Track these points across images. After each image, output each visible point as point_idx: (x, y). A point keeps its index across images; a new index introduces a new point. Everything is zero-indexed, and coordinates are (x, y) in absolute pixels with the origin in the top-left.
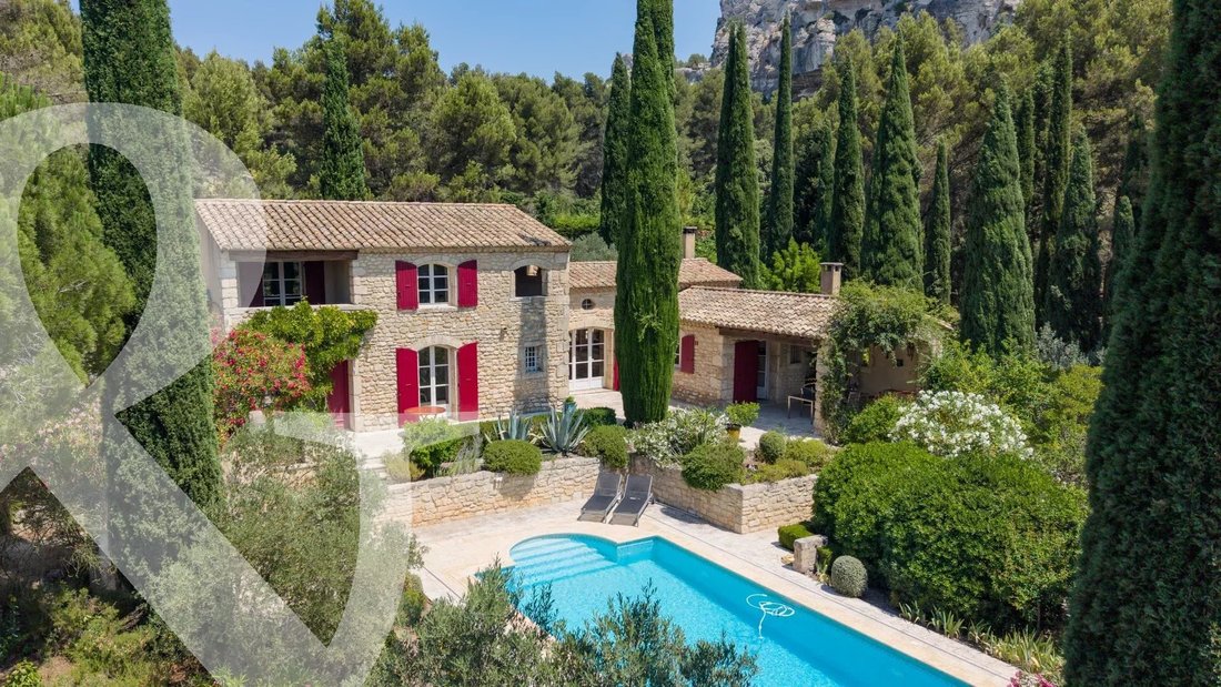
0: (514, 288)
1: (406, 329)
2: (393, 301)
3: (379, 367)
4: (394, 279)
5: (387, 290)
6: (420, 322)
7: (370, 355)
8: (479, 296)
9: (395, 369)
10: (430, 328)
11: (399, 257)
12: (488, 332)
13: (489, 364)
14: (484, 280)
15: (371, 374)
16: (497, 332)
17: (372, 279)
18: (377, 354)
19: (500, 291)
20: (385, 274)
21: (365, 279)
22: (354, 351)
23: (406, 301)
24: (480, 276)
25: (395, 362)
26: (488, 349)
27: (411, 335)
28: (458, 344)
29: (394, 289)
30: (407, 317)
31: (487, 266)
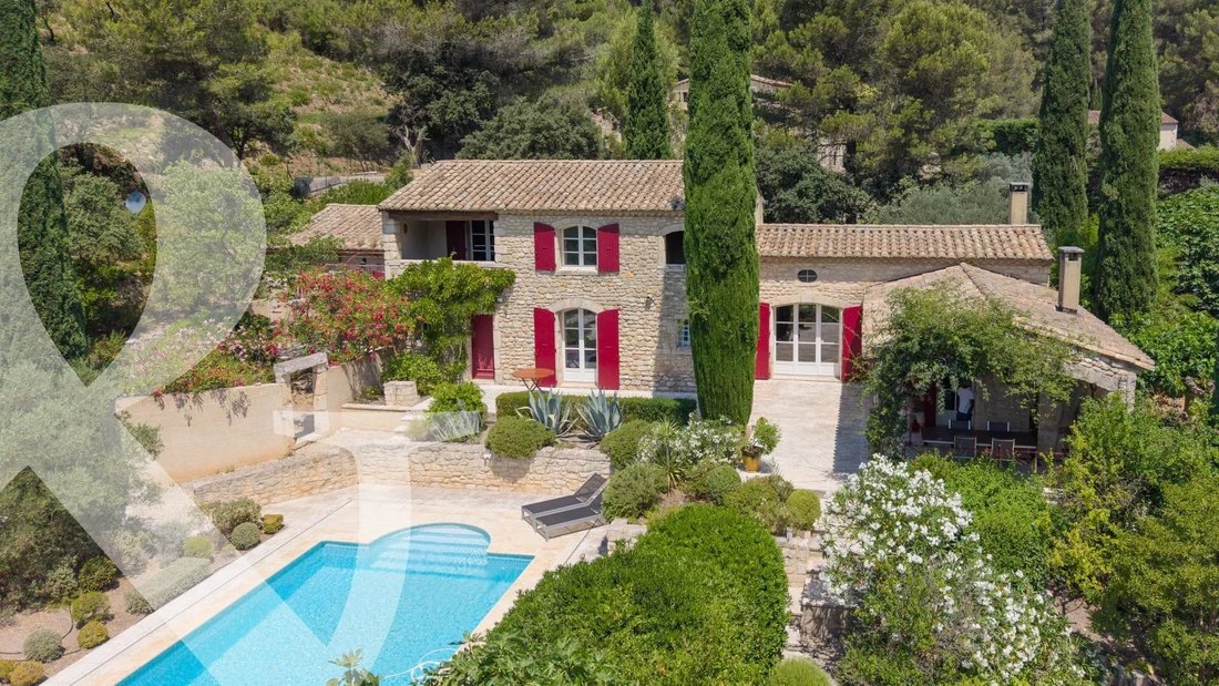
0: (663, 254)
1: (546, 290)
2: (531, 261)
3: (517, 324)
4: (533, 240)
5: (525, 250)
6: (559, 284)
7: (509, 312)
8: (621, 261)
9: (533, 328)
10: (569, 290)
11: (537, 219)
12: (633, 299)
13: (633, 333)
14: (626, 245)
15: (509, 330)
16: (643, 300)
17: (513, 239)
18: (516, 311)
19: (646, 257)
20: (524, 235)
21: (505, 238)
22: (493, 306)
23: (544, 262)
24: (622, 240)
25: (533, 320)
26: (631, 317)
27: (548, 296)
28: (598, 309)
29: (533, 249)
30: (545, 278)
31: (631, 230)
